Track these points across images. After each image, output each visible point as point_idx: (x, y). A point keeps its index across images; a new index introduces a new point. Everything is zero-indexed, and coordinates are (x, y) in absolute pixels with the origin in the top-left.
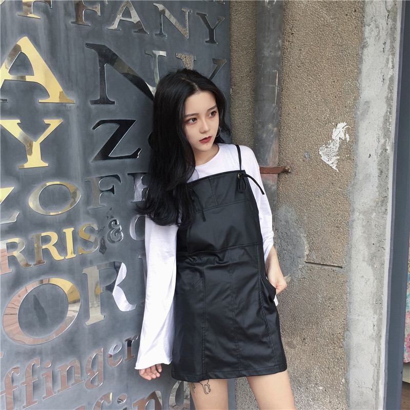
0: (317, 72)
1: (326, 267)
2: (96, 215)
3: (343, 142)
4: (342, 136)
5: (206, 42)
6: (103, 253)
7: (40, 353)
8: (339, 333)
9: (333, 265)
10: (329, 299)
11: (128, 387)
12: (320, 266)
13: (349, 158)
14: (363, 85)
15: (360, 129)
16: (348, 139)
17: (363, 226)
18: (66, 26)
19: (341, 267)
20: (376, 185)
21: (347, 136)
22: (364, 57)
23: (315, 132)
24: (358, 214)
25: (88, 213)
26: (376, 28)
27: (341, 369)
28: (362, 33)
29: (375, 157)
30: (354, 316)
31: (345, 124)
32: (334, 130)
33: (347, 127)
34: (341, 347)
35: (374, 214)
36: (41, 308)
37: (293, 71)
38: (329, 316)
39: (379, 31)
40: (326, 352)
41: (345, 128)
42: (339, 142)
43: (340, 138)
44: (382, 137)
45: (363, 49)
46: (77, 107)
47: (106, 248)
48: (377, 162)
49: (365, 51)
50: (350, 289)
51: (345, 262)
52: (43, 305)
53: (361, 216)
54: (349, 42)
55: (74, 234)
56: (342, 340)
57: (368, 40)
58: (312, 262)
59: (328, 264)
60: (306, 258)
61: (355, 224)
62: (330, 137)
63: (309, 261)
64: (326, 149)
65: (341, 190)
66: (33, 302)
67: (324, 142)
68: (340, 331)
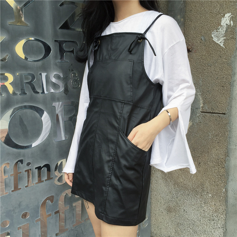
1: (215, 115)
2: (62, 67)
3: (228, 26)
4: (228, 22)
6: (66, 94)
9: (219, 112)
10: (216, 135)
12: (211, 114)
13: (233, 38)
16: (232, 25)
19: (225, 114)
21: (232, 22)
23: (209, 21)
25: (56, 64)
27: (223, 182)
30: (232, 147)
31: (230, 14)
32: (222, 19)
33: (231, 16)
34: (223, 168)
36: (24, 125)
38: (216, 147)
40: (213, 171)
41: (230, 17)
42: (226, 27)
43: (226, 24)
47: (68, 91)
50: (230, 128)
56: (224, 163)
58: (205, 111)
59: (216, 112)
60: (201, 109)
61: (235, 83)
62: (219, 24)
63: (203, 111)
64: (216, 33)
65: (226, 60)
66: (19, 120)
67: (216, 28)
68: (223, 157)
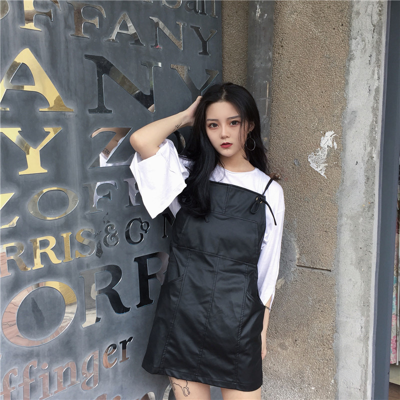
0: (306, 83)
1: (316, 271)
2: (92, 220)
3: (331, 149)
4: (330, 144)
5: (199, 53)
6: (99, 257)
7: (38, 355)
8: (329, 335)
9: (322, 268)
10: (319, 301)
11: (122, 388)
12: (310, 270)
13: (337, 165)
14: (350, 96)
15: (347, 137)
16: (336, 147)
17: (351, 231)
18: (66, 38)
19: (330, 271)
20: (363, 191)
21: (335, 144)
22: (351, 69)
23: (304, 140)
24: (346, 219)
25: (85, 218)
26: (363, 41)
27: (331, 370)
28: (349, 46)
29: (362, 164)
30: (342, 319)
31: (333, 132)
32: (322, 138)
33: (335, 135)
34: (330, 349)
35: (362, 219)
36: (39, 311)
37: (283, 82)
38: (319, 318)
39: (365, 44)
40: (316, 353)
41: (333, 136)
42: (328, 150)
43: (328, 146)
44: (368, 146)
45: (350, 61)
46: (76, 116)
47: (102, 252)
48: (363, 168)
49: (352, 63)
50: (338, 291)
51: (333, 266)
52: (40, 308)
53: (349, 221)
54: (336, 55)
55: (72, 238)
56: (331, 342)
57: (354, 52)
58: (303, 265)
59: (317, 267)
60: (297, 261)
61: (343, 228)
62: (318, 145)
63: (300, 264)
64: (314, 157)
65: (330, 196)
66: (31, 305)
67: (313, 149)
68: (329, 333)
